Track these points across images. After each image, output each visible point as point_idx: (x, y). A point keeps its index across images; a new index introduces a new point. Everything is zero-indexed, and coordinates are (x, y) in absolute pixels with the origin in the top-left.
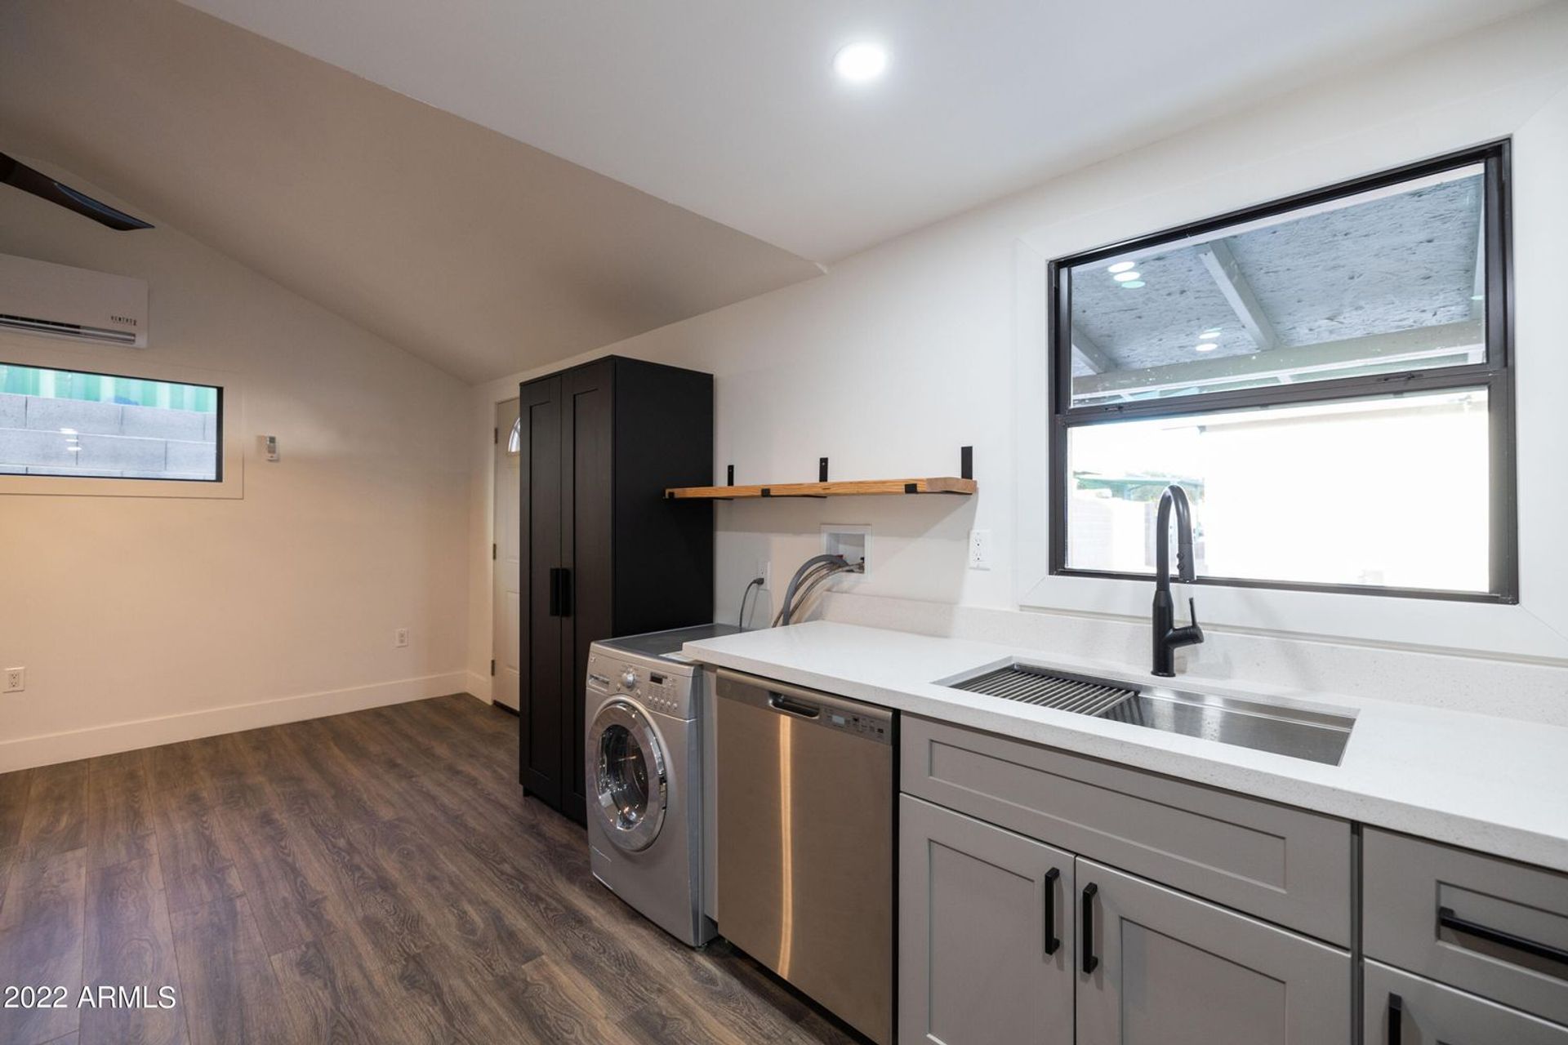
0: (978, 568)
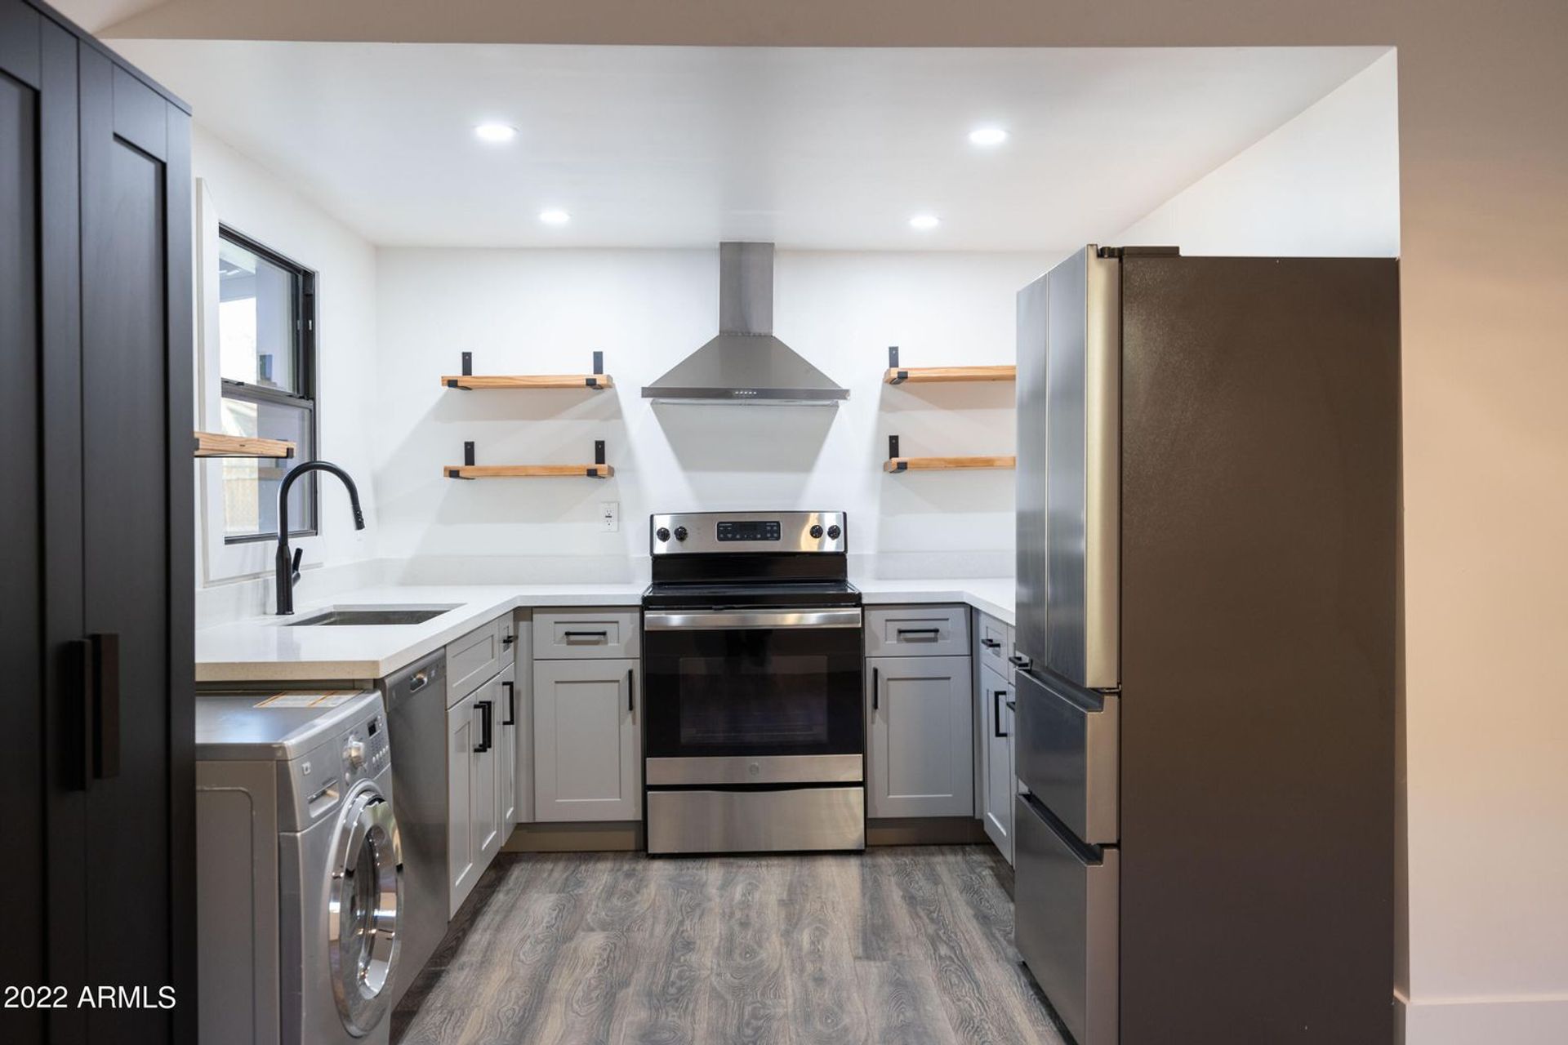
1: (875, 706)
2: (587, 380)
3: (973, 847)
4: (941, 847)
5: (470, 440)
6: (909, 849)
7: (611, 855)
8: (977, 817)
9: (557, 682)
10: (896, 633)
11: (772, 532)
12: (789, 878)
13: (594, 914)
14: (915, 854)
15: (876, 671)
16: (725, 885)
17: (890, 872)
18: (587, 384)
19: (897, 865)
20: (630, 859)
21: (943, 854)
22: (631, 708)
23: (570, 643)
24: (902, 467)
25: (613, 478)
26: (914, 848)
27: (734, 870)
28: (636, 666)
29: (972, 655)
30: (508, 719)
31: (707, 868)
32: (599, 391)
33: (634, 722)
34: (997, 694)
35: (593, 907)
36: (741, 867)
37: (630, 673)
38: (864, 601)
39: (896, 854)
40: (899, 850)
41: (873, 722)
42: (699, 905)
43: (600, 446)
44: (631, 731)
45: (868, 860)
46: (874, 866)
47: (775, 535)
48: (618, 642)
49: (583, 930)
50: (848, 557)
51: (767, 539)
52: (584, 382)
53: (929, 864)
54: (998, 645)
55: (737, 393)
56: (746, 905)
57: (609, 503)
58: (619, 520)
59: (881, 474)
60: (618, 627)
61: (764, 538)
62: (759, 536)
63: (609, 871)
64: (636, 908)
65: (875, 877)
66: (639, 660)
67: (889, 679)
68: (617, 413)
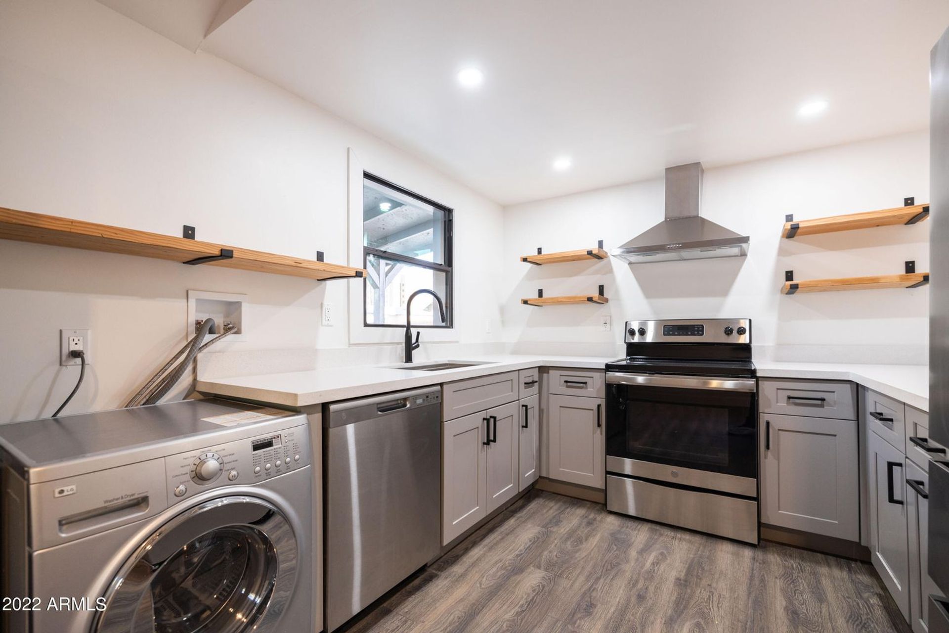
0: (328, 326)
1: (768, 447)
2: (588, 252)
3: (859, 564)
4: (827, 556)
5: (540, 288)
6: (798, 551)
7: (588, 504)
8: (863, 543)
9: (561, 407)
10: (786, 398)
11: (698, 331)
12: (692, 556)
13: (550, 552)
14: (803, 559)
15: (768, 423)
16: (645, 550)
17: (777, 574)
18: (588, 254)
19: (785, 567)
20: (598, 510)
21: (829, 566)
22: (599, 425)
23: (568, 387)
24: (794, 288)
25: (607, 304)
26: (802, 551)
27: (656, 537)
28: (603, 403)
29: (858, 420)
30: (525, 425)
31: (639, 530)
32: (600, 260)
33: (601, 434)
34: (891, 465)
35: (553, 546)
36: (661, 535)
37: (599, 406)
38: (758, 374)
39: (785, 554)
40: (789, 550)
41: (766, 457)
42: (618, 564)
43: (601, 288)
44: (599, 439)
45: (759, 554)
46: (764, 563)
47: (700, 333)
48: (593, 388)
49: (534, 566)
50: (752, 347)
51: (695, 335)
52: (586, 253)
53: (814, 573)
54: (891, 420)
55: (668, 246)
56: (650, 576)
57: (606, 316)
58: (611, 325)
59: (778, 296)
60: (593, 380)
61: (693, 334)
62: (689, 333)
63: (581, 517)
64: (577, 555)
65: (763, 575)
66: (604, 400)
67: (779, 430)
68: (610, 271)
